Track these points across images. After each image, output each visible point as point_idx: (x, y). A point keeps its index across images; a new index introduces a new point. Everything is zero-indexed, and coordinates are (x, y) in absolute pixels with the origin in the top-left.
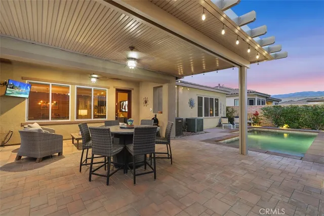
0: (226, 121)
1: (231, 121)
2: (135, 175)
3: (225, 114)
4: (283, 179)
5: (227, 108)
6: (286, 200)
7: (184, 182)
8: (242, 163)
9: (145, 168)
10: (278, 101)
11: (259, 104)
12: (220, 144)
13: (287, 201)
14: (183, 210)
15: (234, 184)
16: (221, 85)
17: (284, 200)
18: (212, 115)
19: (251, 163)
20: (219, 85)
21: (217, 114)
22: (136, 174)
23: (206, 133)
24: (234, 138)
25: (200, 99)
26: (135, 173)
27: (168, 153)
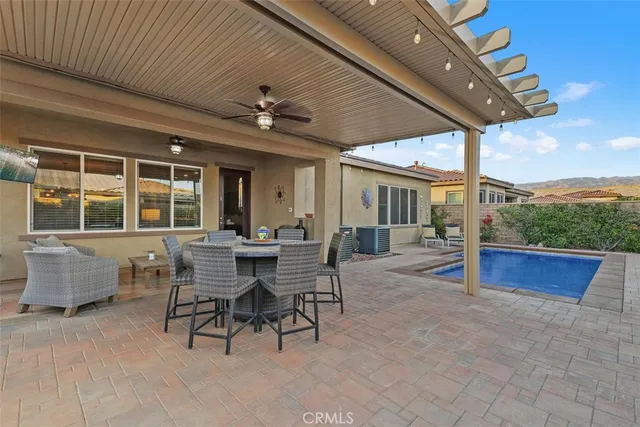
0: (431, 232)
1: (441, 233)
2: (281, 334)
3: (430, 220)
4: (549, 338)
5: (433, 208)
6: (560, 374)
7: (372, 345)
8: (473, 310)
9: (295, 322)
10: (529, 194)
11: (492, 200)
12: (425, 275)
13: (562, 376)
14: (379, 394)
15: (463, 348)
16: (420, 164)
17: (556, 374)
18: (404, 221)
19: (488, 311)
20: (417, 163)
21: (414, 221)
22: (283, 331)
23: (394, 255)
24: (449, 266)
25: (383, 191)
26: (280, 329)
27: (333, 293)
